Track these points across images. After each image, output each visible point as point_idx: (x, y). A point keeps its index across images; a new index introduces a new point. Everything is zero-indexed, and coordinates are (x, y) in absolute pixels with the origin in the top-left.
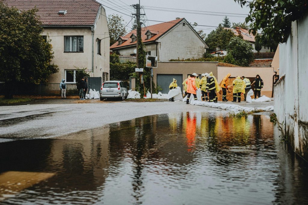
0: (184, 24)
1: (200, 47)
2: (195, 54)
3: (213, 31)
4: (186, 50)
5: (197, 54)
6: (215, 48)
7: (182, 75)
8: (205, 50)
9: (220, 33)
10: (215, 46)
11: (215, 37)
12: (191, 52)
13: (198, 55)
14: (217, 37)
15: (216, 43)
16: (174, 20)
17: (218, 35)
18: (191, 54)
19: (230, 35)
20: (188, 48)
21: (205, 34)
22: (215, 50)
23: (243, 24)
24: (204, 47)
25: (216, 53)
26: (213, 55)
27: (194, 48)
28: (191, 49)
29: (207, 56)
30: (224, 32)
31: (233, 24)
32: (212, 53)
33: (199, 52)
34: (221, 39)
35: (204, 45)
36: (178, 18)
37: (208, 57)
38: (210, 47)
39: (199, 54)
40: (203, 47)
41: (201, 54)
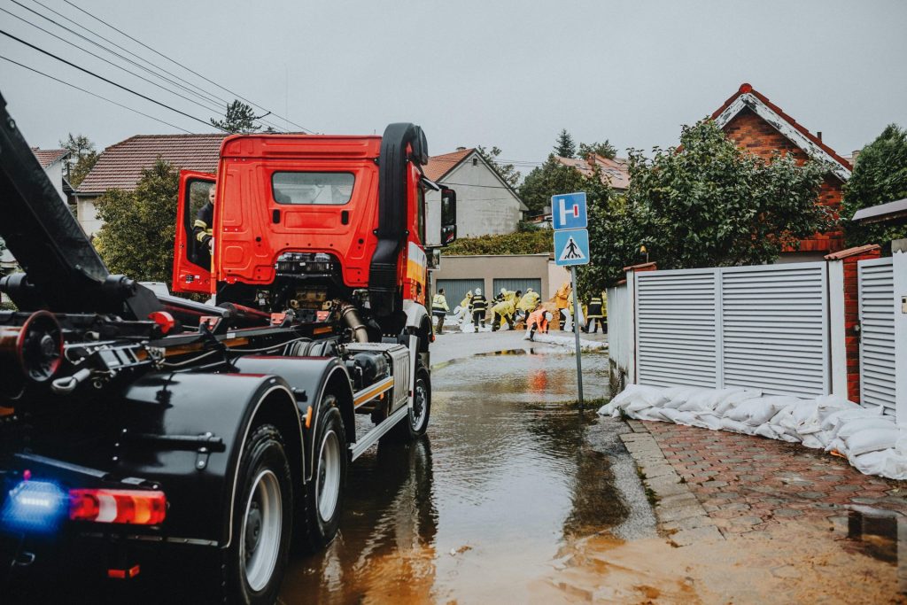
0: (475, 162)
1: (510, 208)
2: (499, 225)
3: (537, 168)
4: (482, 217)
5: (503, 223)
6: (541, 207)
7: (483, 280)
8: (521, 214)
9: (552, 174)
10: (541, 202)
11: (541, 183)
12: (491, 221)
13: (507, 225)
14: (545, 183)
15: (543, 196)
16: (454, 153)
17: (547, 179)
18: (491, 225)
19: (573, 178)
20: (484, 211)
21: (518, 173)
22: (542, 212)
23: (601, 145)
24: (518, 207)
25: (544, 221)
26: (538, 225)
27: (497, 212)
28: (490, 213)
29: (525, 227)
30: (561, 171)
31: (581, 146)
32: (534, 219)
33: (509, 220)
34: (554, 187)
35: (517, 204)
36: (462, 148)
37: (526, 230)
38: (531, 205)
39: (508, 222)
40: (515, 208)
41: (512, 224)
